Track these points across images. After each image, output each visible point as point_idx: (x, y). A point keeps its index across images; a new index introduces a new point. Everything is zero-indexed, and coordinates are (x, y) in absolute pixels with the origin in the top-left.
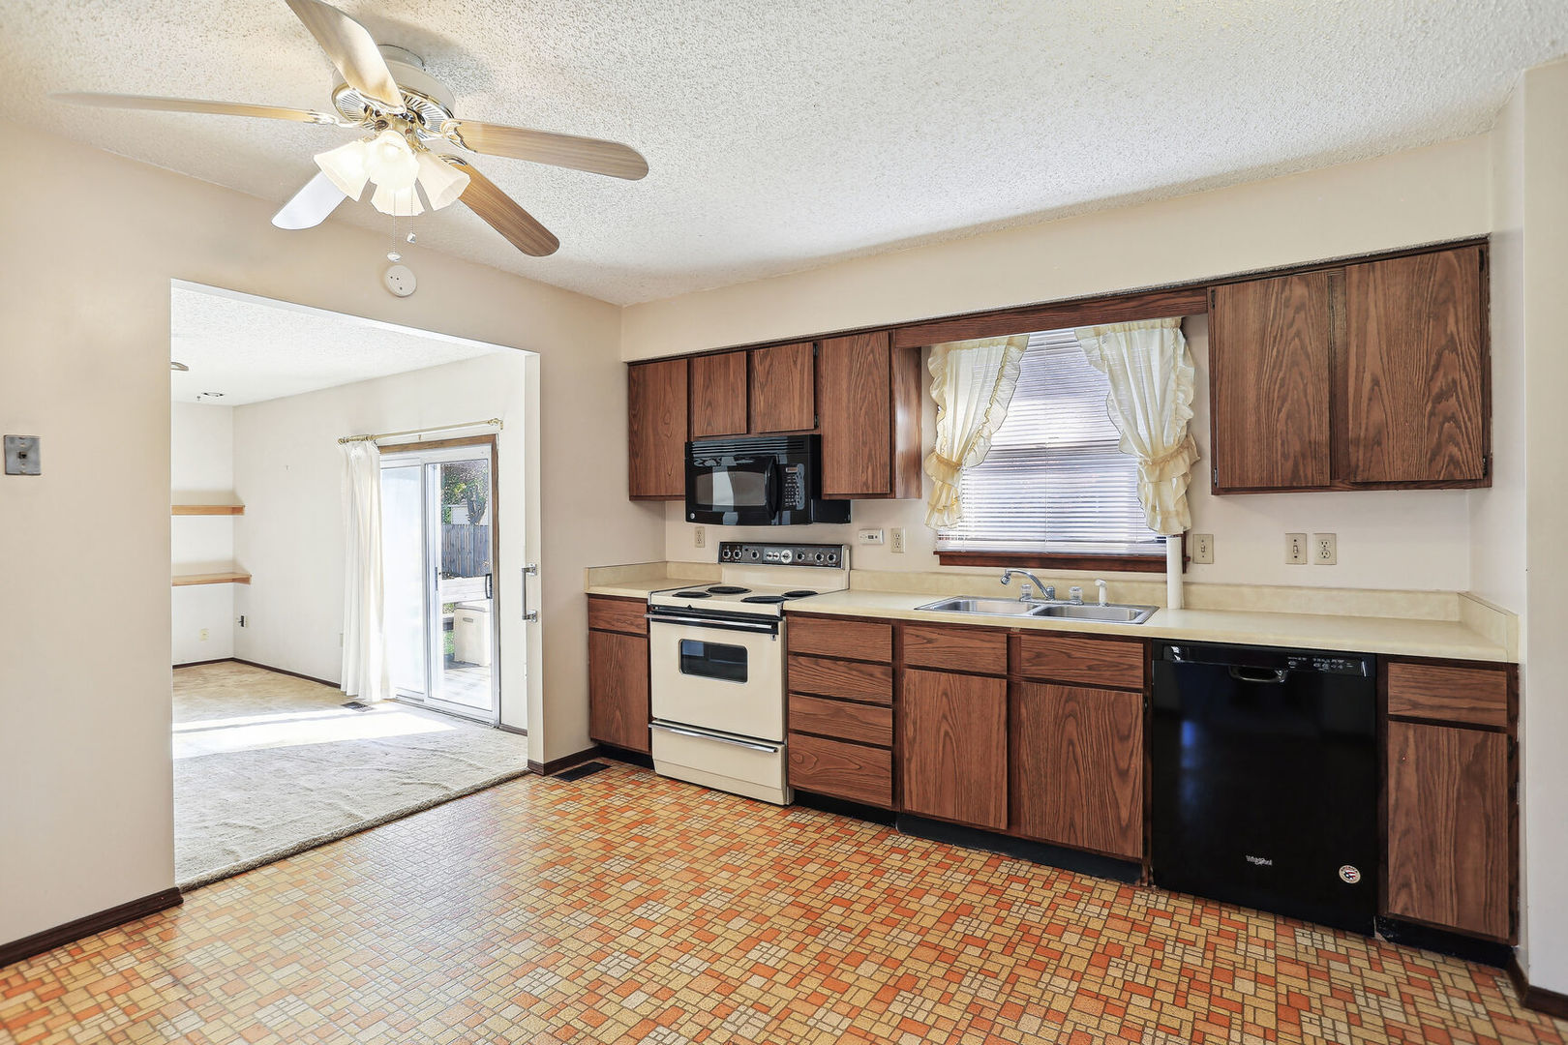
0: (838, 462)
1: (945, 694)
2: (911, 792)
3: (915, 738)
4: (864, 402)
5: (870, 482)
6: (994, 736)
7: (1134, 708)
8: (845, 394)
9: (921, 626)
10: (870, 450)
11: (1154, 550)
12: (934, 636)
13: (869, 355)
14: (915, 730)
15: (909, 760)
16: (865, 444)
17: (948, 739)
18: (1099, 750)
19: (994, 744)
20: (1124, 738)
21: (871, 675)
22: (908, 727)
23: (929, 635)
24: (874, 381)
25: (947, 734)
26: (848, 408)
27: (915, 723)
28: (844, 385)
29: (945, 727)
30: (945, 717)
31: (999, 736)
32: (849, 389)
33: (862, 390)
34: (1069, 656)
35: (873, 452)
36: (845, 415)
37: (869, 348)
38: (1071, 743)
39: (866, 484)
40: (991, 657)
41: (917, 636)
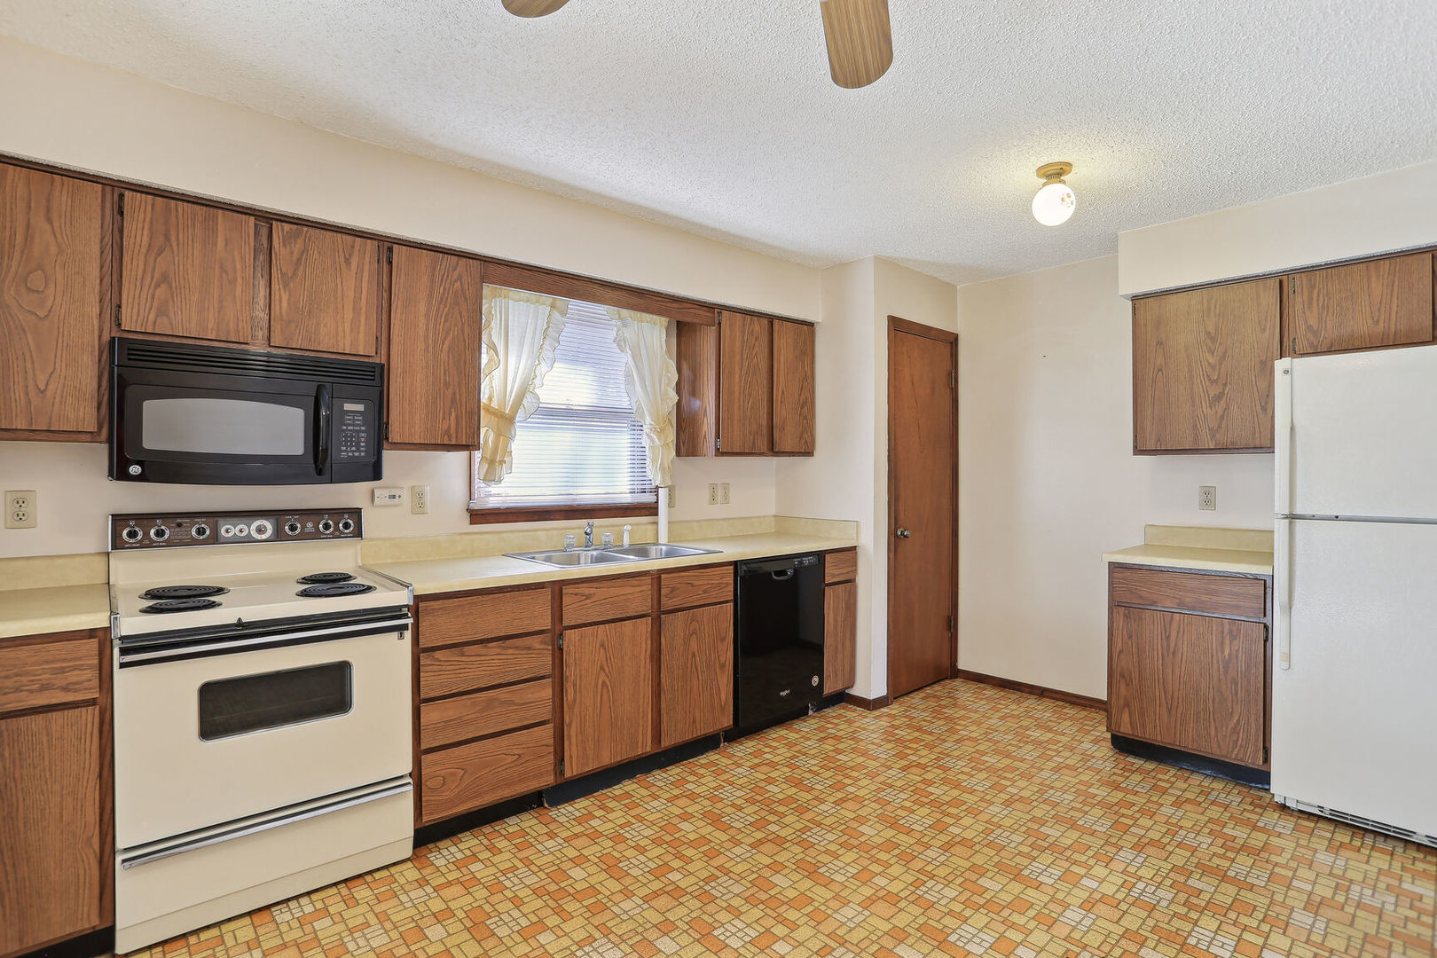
0: (410, 403)
1: (602, 645)
2: (571, 757)
3: (575, 700)
4: (447, 334)
5: (453, 430)
6: (642, 671)
7: (729, 615)
8: (422, 320)
9: (578, 583)
10: (454, 393)
11: (648, 498)
12: (592, 591)
13: (456, 281)
14: (575, 692)
15: (570, 725)
16: (447, 385)
17: (605, 688)
18: (710, 654)
19: (642, 677)
20: (723, 640)
21: (529, 648)
22: (569, 691)
23: (587, 591)
24: (460, 313)
25: (604, 683)
26: (426, 337)
27: (575, 685)
28: (422, 307)
29: (602, 677)
30: (602, 668)
31: (646, 669)
32: (427, 315)
33: (446, 321)
34: (692, 585)
35: (458, 396)
36: (421, 346)
37: (456, 273)
38: (694, 654)
39: (447, 432)
40: (639, 598)
41: (576, 595)
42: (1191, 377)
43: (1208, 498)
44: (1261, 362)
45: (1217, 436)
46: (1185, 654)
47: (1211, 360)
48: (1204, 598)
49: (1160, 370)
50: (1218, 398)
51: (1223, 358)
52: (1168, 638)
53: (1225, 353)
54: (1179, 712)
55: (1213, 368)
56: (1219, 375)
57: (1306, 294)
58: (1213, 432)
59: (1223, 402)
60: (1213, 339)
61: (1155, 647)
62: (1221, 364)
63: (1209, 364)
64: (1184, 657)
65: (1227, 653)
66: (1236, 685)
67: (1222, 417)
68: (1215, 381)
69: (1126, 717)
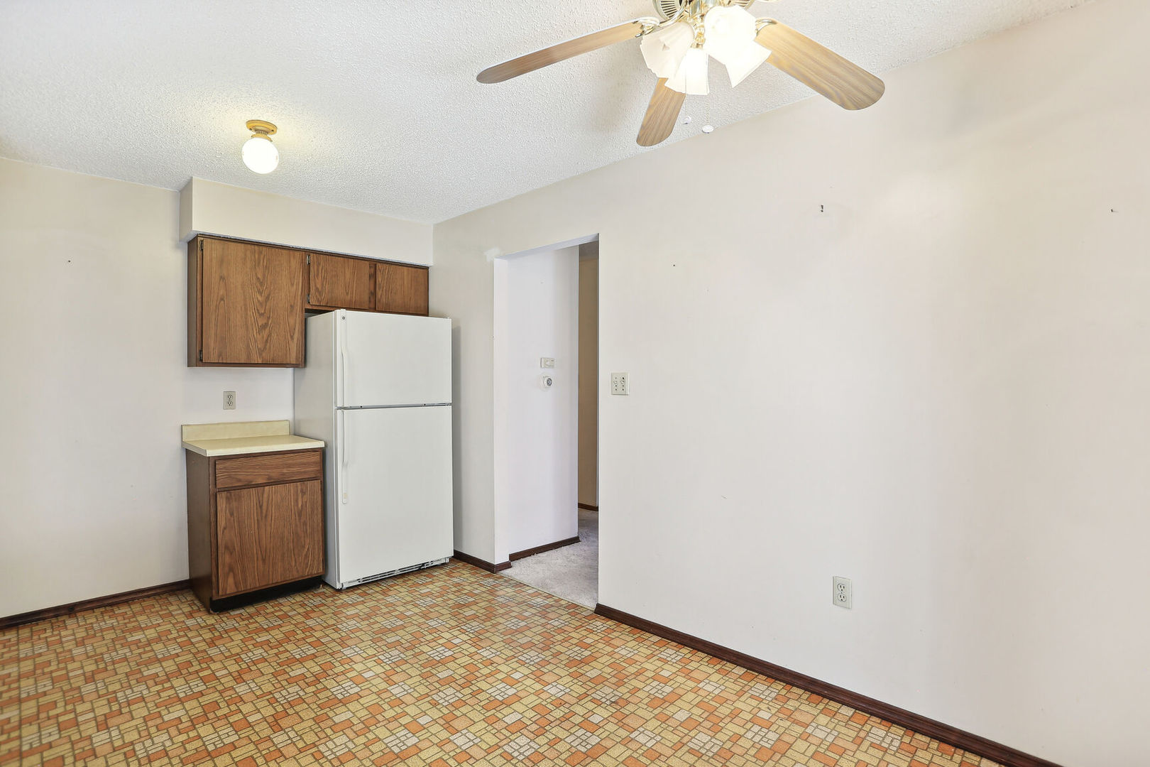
42: (246, 310)
43: (230, 400)
44: (291, 306)
45: (264, 355)
46: (274, 515)
47: (260, 298)
48: (285, 471)
49: (222, 299)
50: (264, 326)
51: (267, 298)
52: (261, 507)
53: (269, 295)
54: (271, 558)
55: (261, 304)
56: (265, 310)
57: (316, 267)
58: (260, 352)
59: (267, 331)
60: (262, 284)
61: (252, 517)
62: (266, 302)
63: (259, 301)
64: (273, 518)
65: (300, 505)
66: (306, 525)
67: (267, 341)
68: (261, 315)
69: (231, 580)
